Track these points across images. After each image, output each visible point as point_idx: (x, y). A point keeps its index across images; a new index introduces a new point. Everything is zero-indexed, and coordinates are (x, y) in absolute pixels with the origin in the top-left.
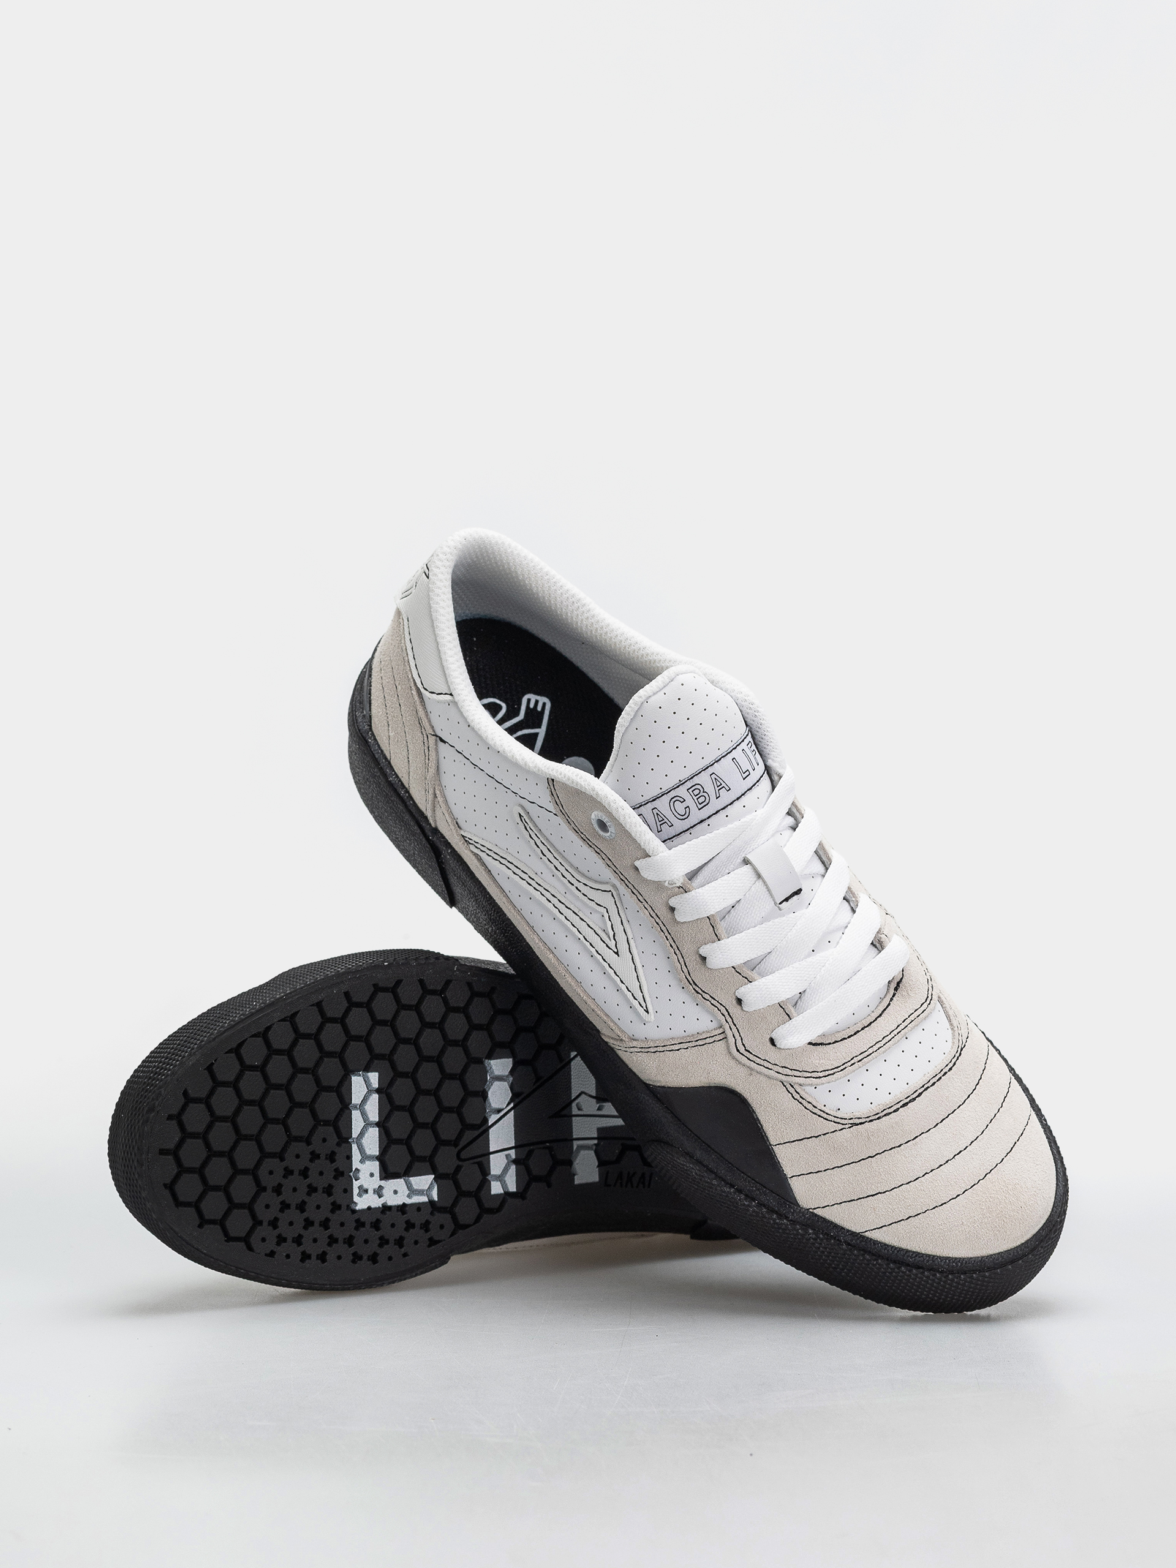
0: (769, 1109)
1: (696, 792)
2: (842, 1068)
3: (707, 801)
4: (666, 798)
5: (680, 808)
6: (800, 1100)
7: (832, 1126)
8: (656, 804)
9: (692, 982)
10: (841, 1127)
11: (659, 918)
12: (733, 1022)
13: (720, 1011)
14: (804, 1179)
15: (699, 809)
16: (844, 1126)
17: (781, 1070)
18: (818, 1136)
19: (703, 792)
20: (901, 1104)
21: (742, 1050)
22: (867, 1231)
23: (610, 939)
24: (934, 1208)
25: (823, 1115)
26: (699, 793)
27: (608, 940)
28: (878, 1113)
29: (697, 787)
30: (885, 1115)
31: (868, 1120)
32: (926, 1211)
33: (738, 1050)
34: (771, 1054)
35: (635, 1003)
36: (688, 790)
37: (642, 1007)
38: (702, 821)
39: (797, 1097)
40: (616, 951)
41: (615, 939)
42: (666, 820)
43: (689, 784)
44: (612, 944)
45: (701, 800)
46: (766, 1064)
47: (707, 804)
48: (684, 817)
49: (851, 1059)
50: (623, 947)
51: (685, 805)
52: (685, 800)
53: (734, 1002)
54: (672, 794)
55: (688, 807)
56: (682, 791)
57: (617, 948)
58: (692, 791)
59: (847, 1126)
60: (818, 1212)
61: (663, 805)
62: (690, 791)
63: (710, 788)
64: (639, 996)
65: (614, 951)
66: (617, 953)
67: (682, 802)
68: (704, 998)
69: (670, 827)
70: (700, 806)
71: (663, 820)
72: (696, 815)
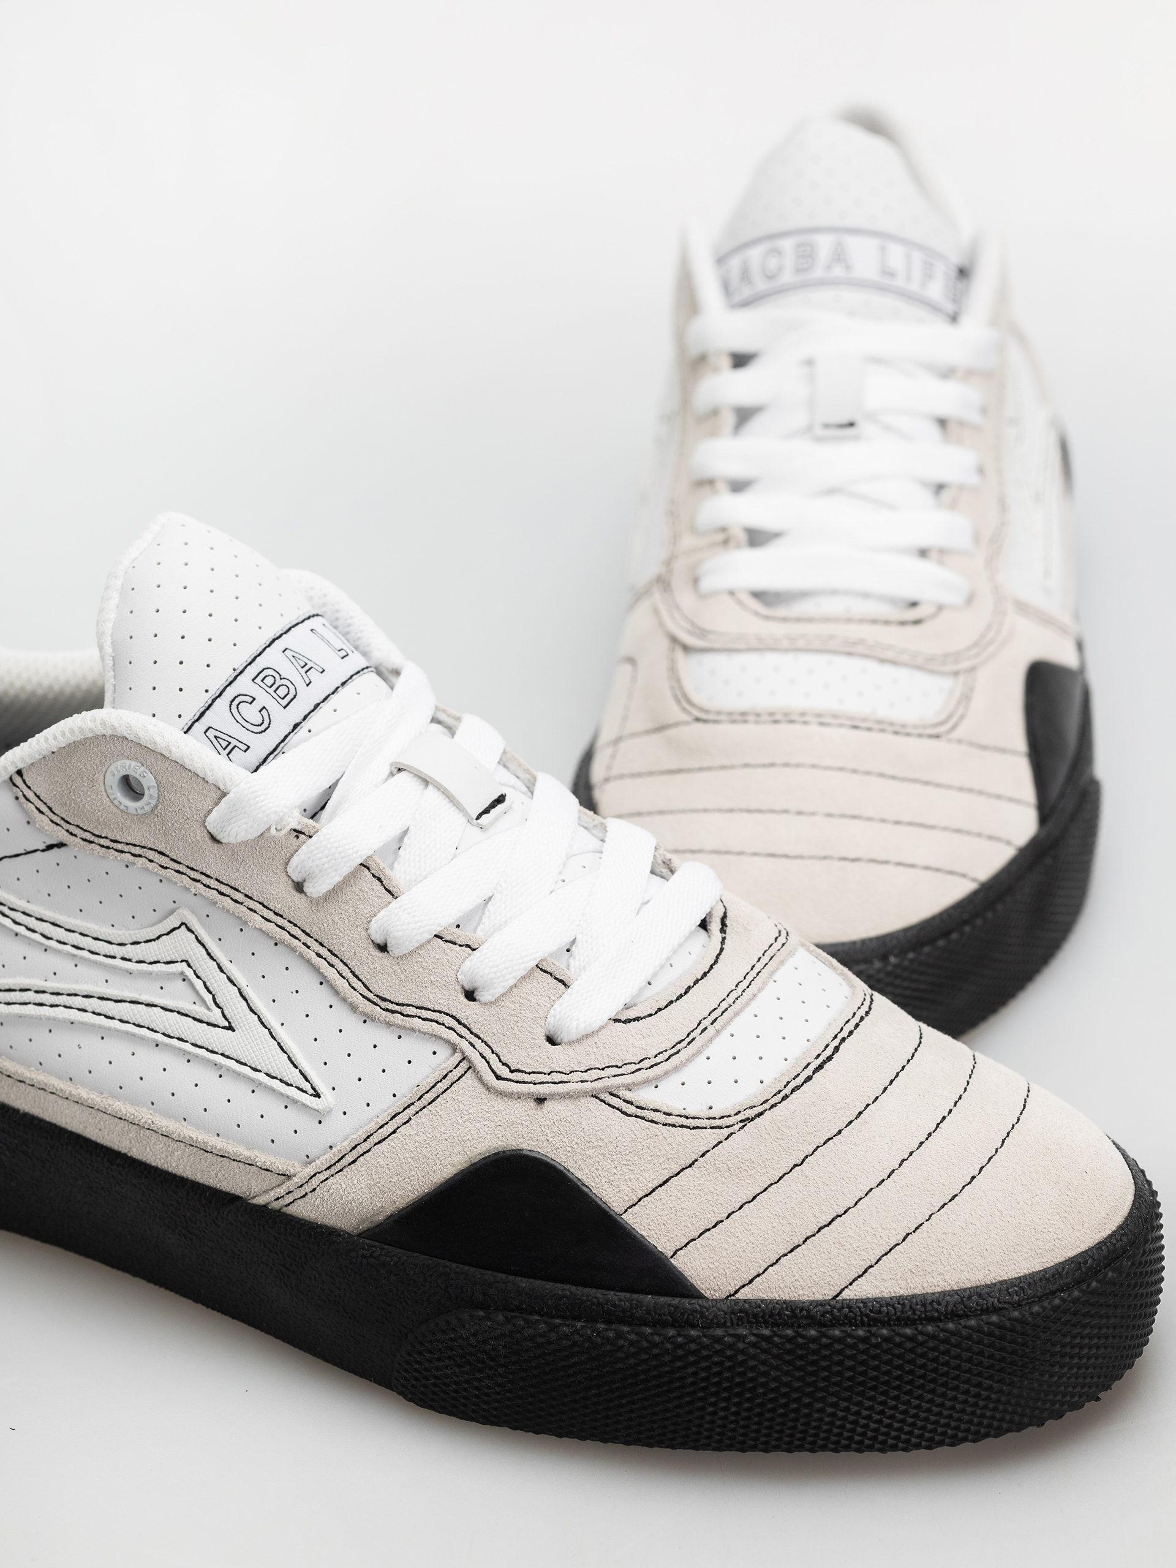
0: (590, 1152)
1: (269, 681)
2: (688, 1040)
3: (292, 693)
4: (222, 703)
5: (251, 713)
6: (640, 1112)
7: (711, 1137)
8: (209, 719)
9: (375, 999)
10: (726, 1132)
11: (281, 916)
12: (472, 1033)
13: (443, 1024)
14: (699, 1246)
15: (285, 707)
16: (731, 1130)
17: (585, 1076)
18: (693, 1163)
19: (281, 679)
20: (812, 1067)
21: (504, 1072)
22: (843, 1290)
23: (209, 1009)
24: (943, 1207)
25: (688, 1123)
26: (272, 681)
27: (206, 1011)
28: (780, 1091)
29: (266, 672)
30: (793, 1091)
31: (767, 1106)
32: (931, 1216)
33: (498, 1078)
34: (559, 1058)
35: (292, 1092)
36: (253, 680)
37: (305, 1092)
38: (296, 726)
39: (630, 1109)
40: (226, 1024)
41: (218, 1006)
42: (234, 742)
43: (252, 671)
44: (215, 1016)
45: (282, 691)
46: (556, 1077)
47: (295, 697)
48: (263, 727)
49: (698, 1025)
50: (236, 1009)
51: (257, 705)
52: (254, 699)
53: (462, 998)
54: (230, 693)
55: (264, 708)
56: (244, 684)
57: (227, 1019)
58: (262, 681)
59: (737, 1127)
60: (745, 1294)
61: (219, 717)
62: (258, 680)
63: (289, 671)
64: (294, 1076)
65: (223, 1028)
66: (230, 1028)
67: (251, 703)
68: (408, 1016)
69: (245, 751)
70: (284, 702)
71: (230, 743)
72: (282, 720)
